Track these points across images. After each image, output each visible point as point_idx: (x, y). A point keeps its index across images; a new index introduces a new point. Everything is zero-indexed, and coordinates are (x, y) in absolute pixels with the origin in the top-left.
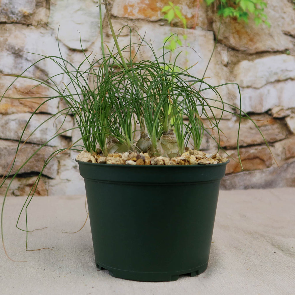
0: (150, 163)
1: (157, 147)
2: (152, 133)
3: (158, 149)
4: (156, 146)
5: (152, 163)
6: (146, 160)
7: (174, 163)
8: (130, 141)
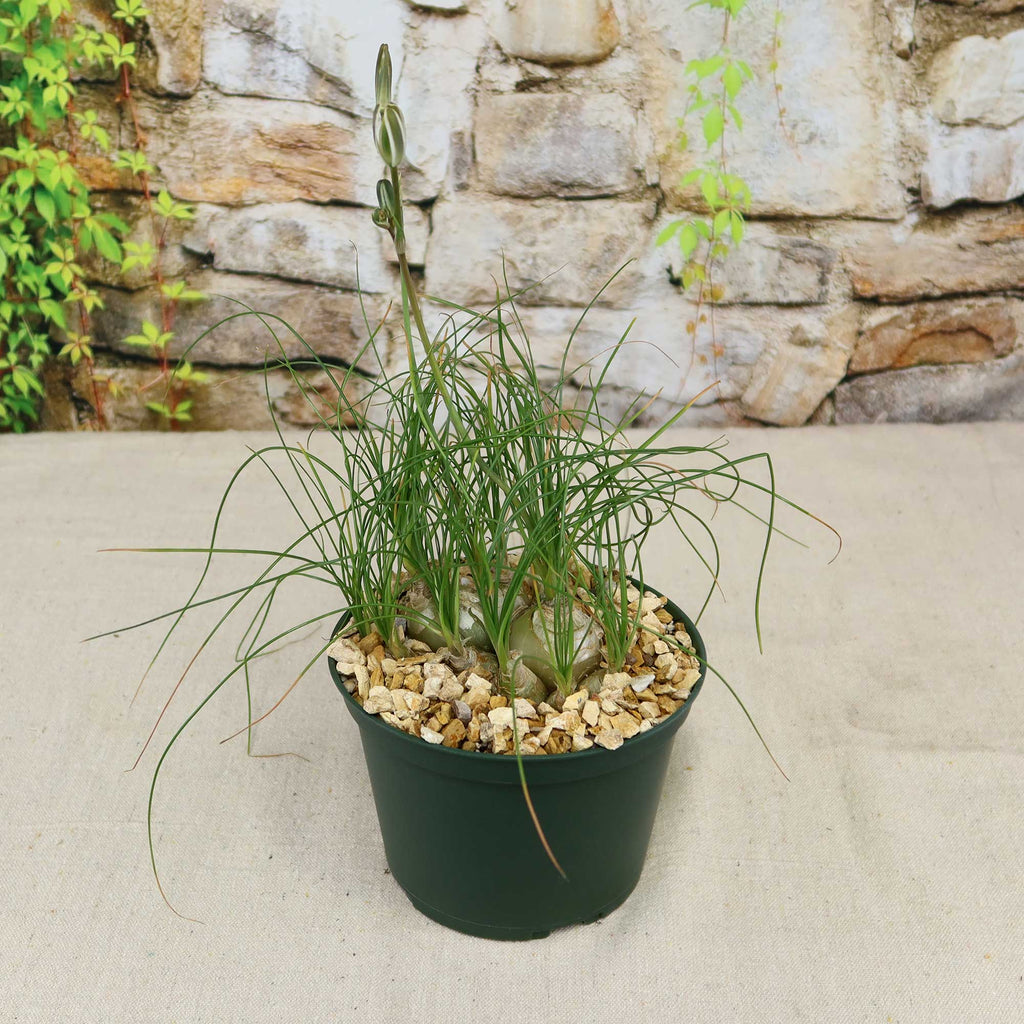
0: (478, 737)
4: (506, 669)
5: (482, 738)
6: (470, 724)
7: (532, 750)
8: (451, 633)
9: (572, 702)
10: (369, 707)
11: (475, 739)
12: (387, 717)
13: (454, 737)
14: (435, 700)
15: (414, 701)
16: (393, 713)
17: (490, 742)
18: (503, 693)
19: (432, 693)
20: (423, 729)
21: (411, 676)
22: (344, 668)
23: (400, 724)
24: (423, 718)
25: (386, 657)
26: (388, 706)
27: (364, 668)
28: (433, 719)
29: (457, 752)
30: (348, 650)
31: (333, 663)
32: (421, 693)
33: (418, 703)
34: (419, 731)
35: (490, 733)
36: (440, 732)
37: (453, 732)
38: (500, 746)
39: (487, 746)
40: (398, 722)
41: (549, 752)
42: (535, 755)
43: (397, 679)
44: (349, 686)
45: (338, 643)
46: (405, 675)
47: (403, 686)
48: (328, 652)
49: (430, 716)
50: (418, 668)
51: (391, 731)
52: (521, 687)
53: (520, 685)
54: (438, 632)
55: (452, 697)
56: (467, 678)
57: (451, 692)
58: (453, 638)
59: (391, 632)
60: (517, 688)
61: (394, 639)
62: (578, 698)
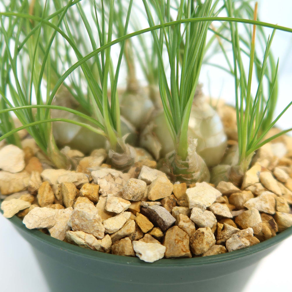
1: (189, 157)
2: (180, 127)
3: (190, 161)
4: (187, 155)
8: (114, 130)
9: (252, 176)
12: (80, 237)
23: (99, 245)
40: (96, 243)
52: (197, 171)
53: (197, 169)
54: (100, 131)
55: (137, 194)
56: (138, 173)
57: (136, 189)
58: (116, 135)
59: (49, 139)
60: (194, 172)
61: (52, 146)
62: (256, 172)
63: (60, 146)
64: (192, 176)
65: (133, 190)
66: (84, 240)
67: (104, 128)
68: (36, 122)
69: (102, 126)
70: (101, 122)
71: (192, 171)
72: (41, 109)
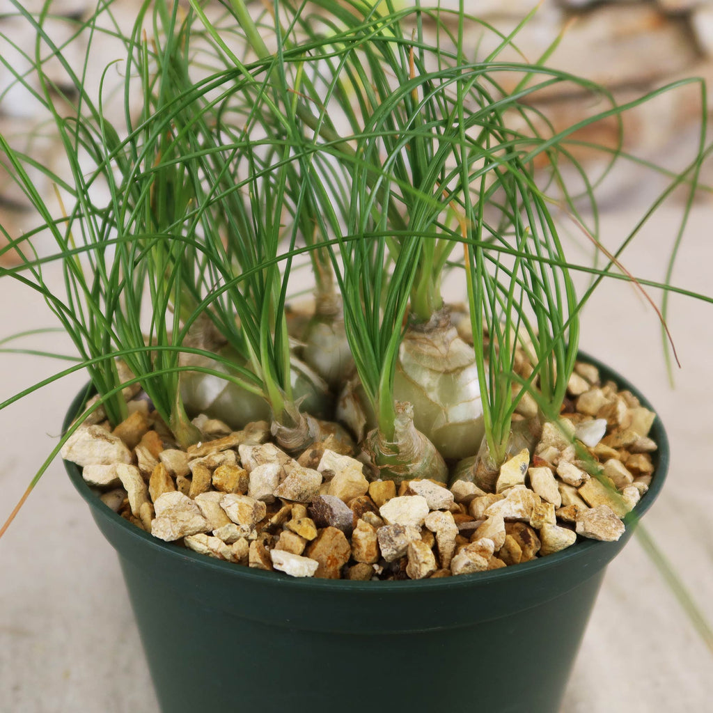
0: (376, 554)
1: (397, 435)
2: (378, 385)
3: (400, 443)
4: (393, 431)
5: (384, 554)
6: (356, 532)
7: (483, 563)
8: (280, 388)
9: (511, 472)
10: (163, 530)
11: (372, 559)
12: (200, 543)
13: (334, 561)
14: (274, 504)
15: (241, 508)
16: (210, 534)
17: (403, 558)
18: (386, 475)
19: (266, 492)
20: (276, 555)
21: (224, 468)
22: (97, 474)
23: (228, 552)
24: (266, 535)
25: (165, 448)
26: (199, 522)
27: (133, 468)
28: (285, 535)
29: (343, 585)
30: (100, 442)
31: (75, 470)
32: (246, 493)
33: (249, 511)
34: (268, 559)
35: (400, 542)
36: (305, 554)
37: (329, 551)
38: (424, 563)
39: (396, 567)
40: (223, 548)
41: (510, 561)
42: (489, 571)
43: (200, 476)
44: (111, 502)
45: (81, 434)
46: (212, 470)
47: (213, 488)
48: (64, 453)
49: (276, 530)
50: (230, 455)
51: (213, 566)
52: (416, 460)
53: (415, 457)
54: (257, 390)
55: (306, 491)
56: (316, 460)
57: (304, 483)
58: (283, 396)
59: (175, 401)
60: (410, 462)
61: (180, 412)
62: (521, 464)
63: (192, 413)
64: (407, 469)
65: (300, 484)
66: (207, 546)
67: (262, 384)
68: (156, 372)
69: (260, 380)
70: (259, 375)
71: (406, 460)
72: (163, 351)
